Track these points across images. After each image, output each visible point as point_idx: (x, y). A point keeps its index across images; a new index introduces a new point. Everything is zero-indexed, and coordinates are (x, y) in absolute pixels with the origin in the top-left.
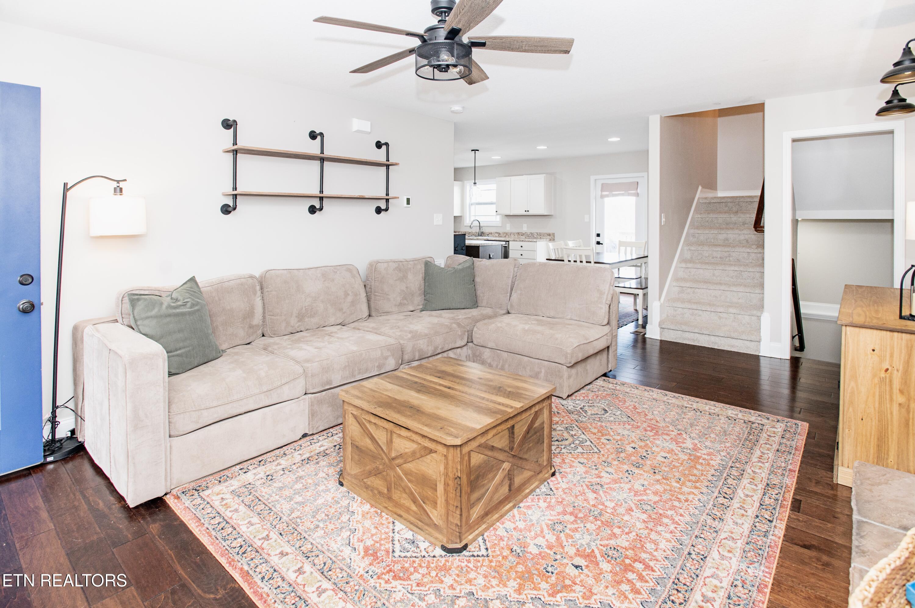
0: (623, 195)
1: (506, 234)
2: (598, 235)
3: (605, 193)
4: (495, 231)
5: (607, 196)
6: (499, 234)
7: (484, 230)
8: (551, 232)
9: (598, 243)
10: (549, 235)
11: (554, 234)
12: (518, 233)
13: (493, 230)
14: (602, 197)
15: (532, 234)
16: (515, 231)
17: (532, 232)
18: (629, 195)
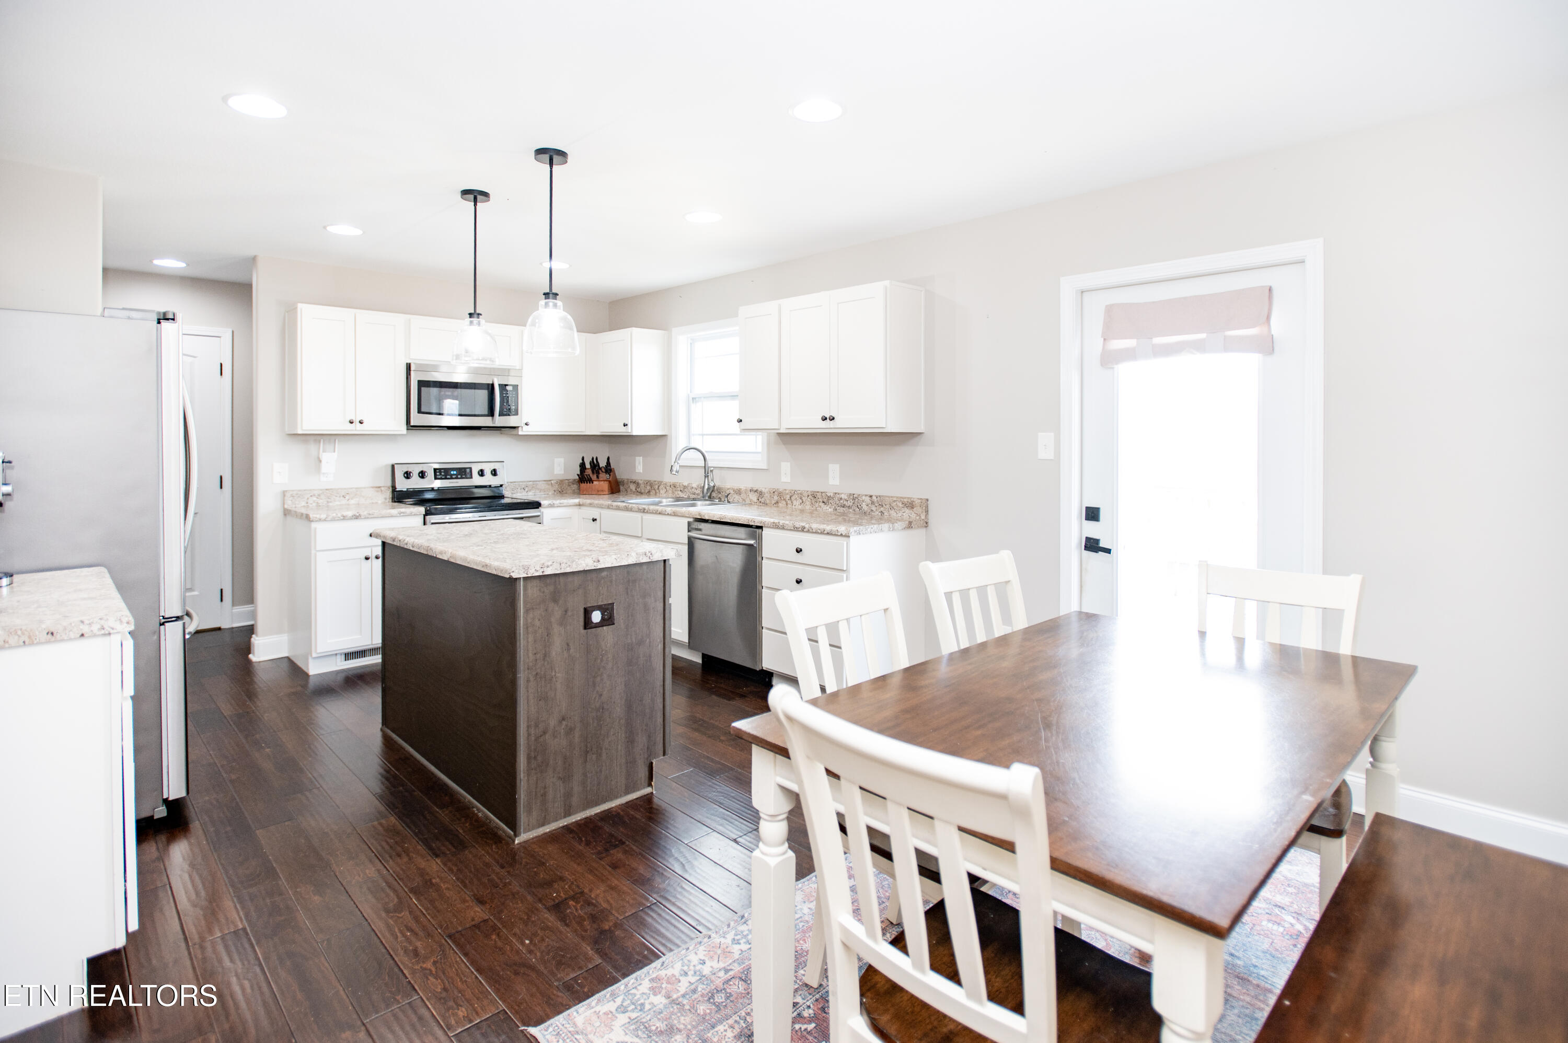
0: (1199, 347)
1: (780, 494)
2: (1092, 514)
3: (1118, 344)
4: (750, 485)
5: (1129, 355)
6: (761, 494)
7: (717, 480)
8: (915, 494)
9: (1092, 545)
10: (910, 505)
11: (925, 504)
12: (814, 496)
13: (744, 482)
14: (1109, 359)
15: (854, 497)
16: (806, 485)
17: (856, 491)
18: (1230, 346)
